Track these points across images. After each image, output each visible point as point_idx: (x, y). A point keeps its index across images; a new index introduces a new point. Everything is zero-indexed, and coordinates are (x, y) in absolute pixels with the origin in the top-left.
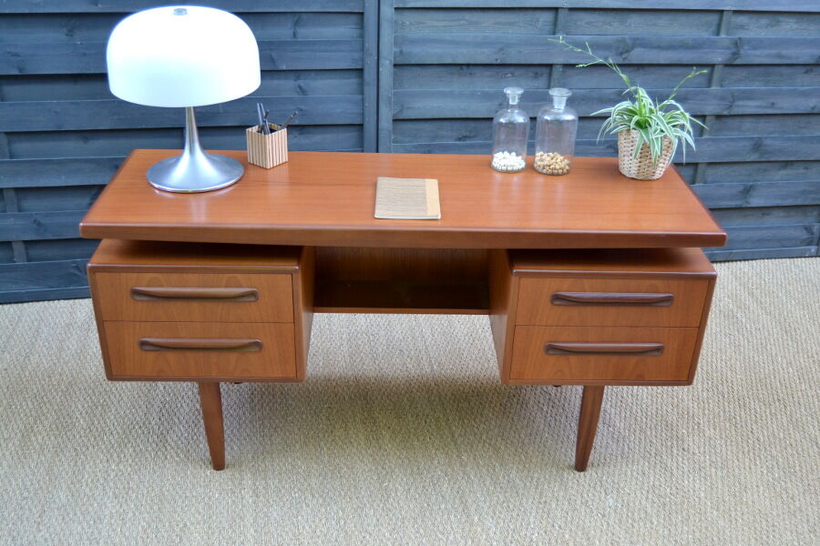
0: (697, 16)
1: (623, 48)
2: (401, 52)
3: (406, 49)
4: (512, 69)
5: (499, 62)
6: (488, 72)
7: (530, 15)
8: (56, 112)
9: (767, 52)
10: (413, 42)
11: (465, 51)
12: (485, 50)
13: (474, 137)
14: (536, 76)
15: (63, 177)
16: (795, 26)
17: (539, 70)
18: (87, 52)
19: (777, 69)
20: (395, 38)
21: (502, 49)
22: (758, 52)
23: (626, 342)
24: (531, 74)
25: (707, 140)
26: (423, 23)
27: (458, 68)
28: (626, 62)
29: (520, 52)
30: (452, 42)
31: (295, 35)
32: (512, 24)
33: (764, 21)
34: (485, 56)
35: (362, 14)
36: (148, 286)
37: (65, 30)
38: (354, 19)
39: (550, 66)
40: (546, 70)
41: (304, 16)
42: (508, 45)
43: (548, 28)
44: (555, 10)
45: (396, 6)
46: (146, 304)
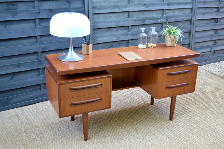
0: (158, 11)
1: (144, 20)
2: (94, 25)
4: (120, 28)
5: (117, 26)
6: (114, 29)
7: (123, 13)
8: (1, 51)
9: (173, 19)
10: (97, 23)
11: (109, 24)
12: (114, 23)
13: (112, 47)
14: (125, 29)
16: (178, 12)
18: (11, 32)
19: (175, 23)
20: (93, 22)
21: (117, 23)
22: (171, 19)
23: (182, 83)
24: (124, 29)
26: (99, 17)
27: (107, 29)
28: (145, 24)
29: (122, 23)
30: (106, 22)
32: (119, 16)
33: (172, 11)
34: (114, 25)
36: (74, 87)
37: (4, 26)
39: (128, 26)
40: (127, 27)
42: (119, 22)
43: (127, 16)
44: (129, 12)
45: (92, 13)
46: (73, 92)
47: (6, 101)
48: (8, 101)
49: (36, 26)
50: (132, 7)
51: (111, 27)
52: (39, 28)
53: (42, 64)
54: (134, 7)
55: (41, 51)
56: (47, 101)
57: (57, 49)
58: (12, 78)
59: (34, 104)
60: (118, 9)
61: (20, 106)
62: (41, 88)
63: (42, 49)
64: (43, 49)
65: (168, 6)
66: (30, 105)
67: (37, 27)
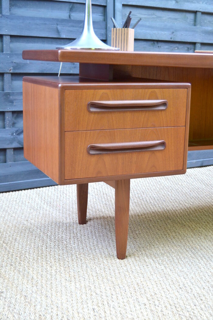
4: (177, 45)
5: (172, 40)
6: (166, 46)
7: (184, 14)
11: (156, 32)
12: (166, 33)
14: (188, 49)
17: (189, 46)
24: (186, 49)
26: (135, 15)
27: (153, 43)
29: (182, 35)
30: (150, 27)
31: (70, 16)
32: (176, 19)
34: (165, 36)
35: (105, 7)
38: (101, 9)
39: (194, 44)
41: (75, 5)
42: (176, 31)
43: (192, 23)
44: (195, 12)
45: (123, 3)
46: (96, 115)
50: (203, 3)
51: (160, 39)
52: (7, 17)
53: (12, 102)
54: (206, 3)
55: (11, 71)
56: (18, 190)
57: (45, 72)
60: (174, 2)
62: (8, 160)
63: (12, 68)
64: (14, 68)
67: (3, 15)
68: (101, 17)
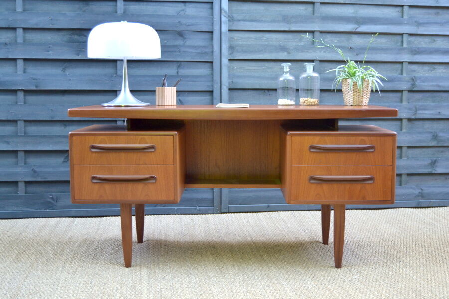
0: (389, 65)
2: (233, 82)
3: (235, 80)
8: (52, 110)
9: (431, 84)
10: (238, 77)
11: (266, 82)
15: (51, 145)
16: (444, 71)
18: (71, 79)
19: (438, 94)
20: (229, 75)
25: (404, 132)
26: (244, 68)
30: (258, 77)
31: (177, 72)
33: (426, 68)
35: (212, 62)
36: (99, 143)
37: (61, 68)
38: (208, 65)
41: (182, 63)
45: (229, 58)
46: (97, 154)
47: (49, 200)
48: (53, 202)
49: (116, 74)
50: (321, 52)
51: (270, 88)
54: (324, 52)
58: (66, 160)
59: (101, 217)
60: (285, 54)
61: (74, 215)
65: (415, 54)
66: (92, 217)
68: (208, 71)
